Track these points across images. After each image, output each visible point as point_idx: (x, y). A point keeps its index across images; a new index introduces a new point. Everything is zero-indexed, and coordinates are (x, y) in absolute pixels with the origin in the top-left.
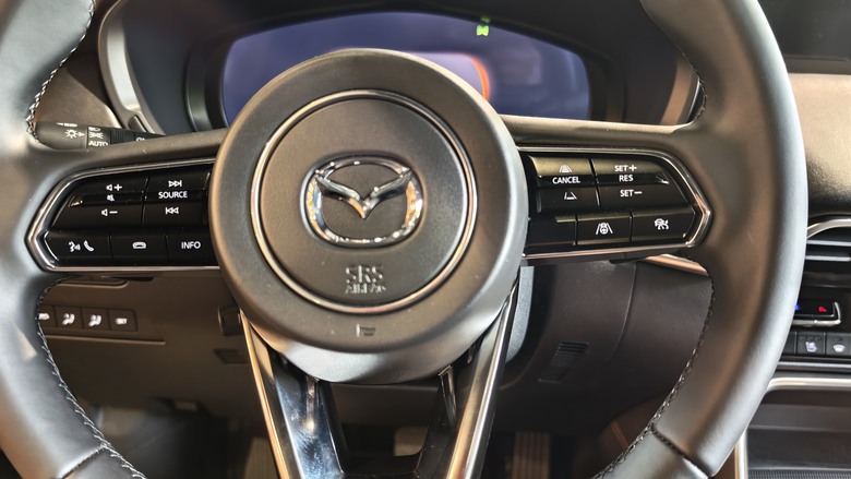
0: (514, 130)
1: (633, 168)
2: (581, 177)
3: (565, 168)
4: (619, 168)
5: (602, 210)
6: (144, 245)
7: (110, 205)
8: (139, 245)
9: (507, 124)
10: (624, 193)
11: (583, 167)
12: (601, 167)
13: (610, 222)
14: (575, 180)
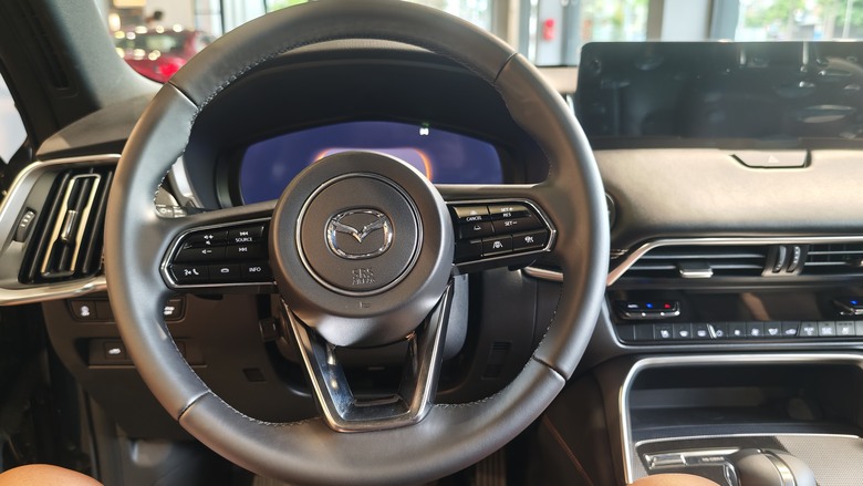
0: (442, 192)
1: (511, 209)
2: (482, 216)
3: (473, 212)
4: (503, 210)
5: (496, 234)
6: (228, 270)
7: (207, 247)
8: (225, 270)
9: (439, 190)
10: (507, 224)
11: (484, 211)
12: (493, 210)
13: (501, 241)
14: (479, 218)
